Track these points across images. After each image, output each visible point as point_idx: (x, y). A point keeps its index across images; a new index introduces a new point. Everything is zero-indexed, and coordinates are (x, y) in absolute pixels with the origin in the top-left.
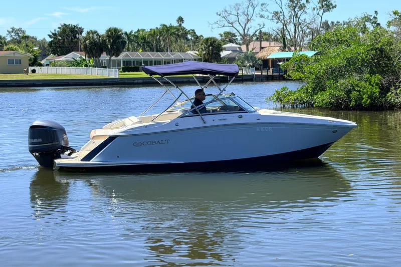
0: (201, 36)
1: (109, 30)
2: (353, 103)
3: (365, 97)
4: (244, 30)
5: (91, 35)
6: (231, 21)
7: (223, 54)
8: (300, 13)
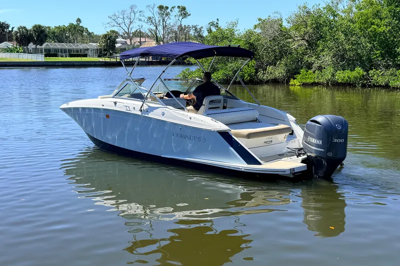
0: (93, 33)
1: (35, 26)
3: (246, 75)
4: (128, 29)
5: (21, 29)
6: (119, 23)
7: (117, 45)
8: (166, 18)
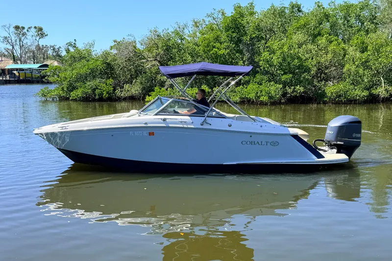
2: (97, 97)
3: (105, 93)
8: (23, 38)
